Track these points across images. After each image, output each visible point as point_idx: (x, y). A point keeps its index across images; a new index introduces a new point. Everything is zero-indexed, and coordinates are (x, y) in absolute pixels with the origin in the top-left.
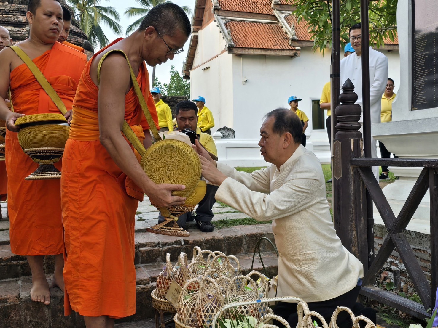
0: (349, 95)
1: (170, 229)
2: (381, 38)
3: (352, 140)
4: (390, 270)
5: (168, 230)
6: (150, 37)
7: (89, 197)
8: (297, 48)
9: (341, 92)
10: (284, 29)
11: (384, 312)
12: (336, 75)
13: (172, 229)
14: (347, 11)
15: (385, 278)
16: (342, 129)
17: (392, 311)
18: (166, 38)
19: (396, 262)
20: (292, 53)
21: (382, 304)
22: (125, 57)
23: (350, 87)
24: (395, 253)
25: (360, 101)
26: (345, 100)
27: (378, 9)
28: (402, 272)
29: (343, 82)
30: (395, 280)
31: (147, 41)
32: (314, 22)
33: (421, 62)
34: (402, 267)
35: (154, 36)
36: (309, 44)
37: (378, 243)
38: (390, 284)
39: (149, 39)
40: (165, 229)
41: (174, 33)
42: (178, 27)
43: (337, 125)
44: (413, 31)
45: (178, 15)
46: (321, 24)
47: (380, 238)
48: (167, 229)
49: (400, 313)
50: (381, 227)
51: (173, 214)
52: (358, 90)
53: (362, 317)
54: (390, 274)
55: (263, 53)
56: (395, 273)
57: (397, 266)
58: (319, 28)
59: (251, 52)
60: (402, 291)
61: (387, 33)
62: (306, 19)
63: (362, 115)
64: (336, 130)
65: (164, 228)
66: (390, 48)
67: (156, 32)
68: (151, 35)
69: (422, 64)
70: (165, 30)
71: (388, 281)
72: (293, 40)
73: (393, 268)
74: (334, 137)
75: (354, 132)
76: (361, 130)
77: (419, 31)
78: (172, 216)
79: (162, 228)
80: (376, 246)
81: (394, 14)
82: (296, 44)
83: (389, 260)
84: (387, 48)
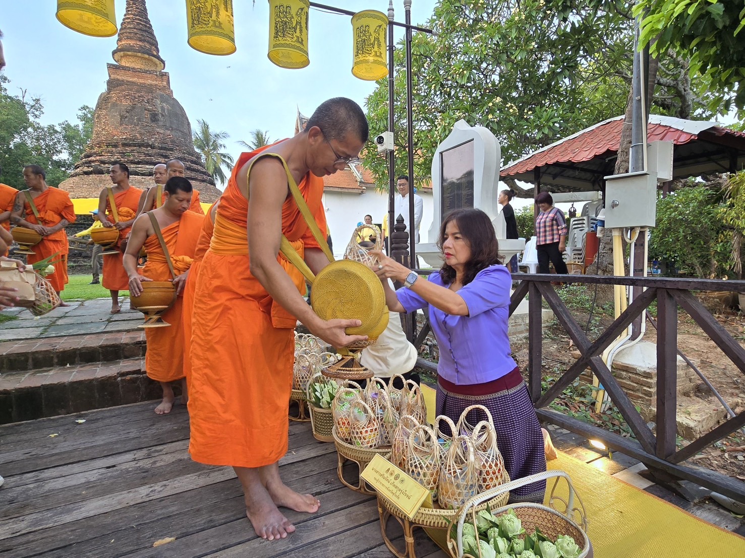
0: (401, 226)
1: (350, 371)
2: (420, 184)
3: (403, 256)
4: (427, 344)
5: (348, 372)
6: (316, 141)
7: (216, 322)
8: (363, 188)
9: (395, 223)
10: (355, 174)
11: (423, 373)
12: (392, 211)
13: (353, 371)
14: (397, 165)
15: (424, 350)
16: (396, 249)
17: (428, 373)
18: (334, 143)
19: (431, 339)
20: (360, 191)
21: (421, 368)
22: (282, 163)
23: (401, 220)
24: (430, 333)
25: (408, 229)
26: (398, 229)
27: (418, 165)
28: (435, 346)
29: (396, 217)
30: (430, 351)
31: (312, 145)
32: (376, 172)
33: (447, 204)
34: (435, 342)
35: (320, 139)
36: (372, 186)
37: (420, 327)
38: (427, 354)
39: (313, 143)
40: (344, 370)
41: (344, 137)
42: (350, 129)
43: (393, 246)
44: (443, 179)
45: (351, 113)
46: (380, 173)
47: (421, 323)
48: (346, 370)
49: (433, 373)
50: (421, 315)
51: (351, 351)
52: (407, 223)
53: (410, 381)
54: (427, 347)
55: (340, 190)
56: (430, 347)
57: (431, 341)
58: (379, 175)
59: (331, 189)
60: (434, 359)
61: (424, 181)
62: (371, 170)
63: (409, 239)
64: (392, 249)
65: (341, 370)
66: (426, 190)
67: (322, 134)
68: (316, 138)
69: (448, 205)
70: (333, 133)
71: (425, 352)
72: (361, 182)
73: (429, 343)
74: (391, 254)
75: (404, 251)
76: (409, 249)
77: (447, 180)
78: (351, 353)
79: (340, 370)
80: (418, 328)
81: (430, 169)
82: (363, 185)
83: (427, 338)
84: (423, 190)
